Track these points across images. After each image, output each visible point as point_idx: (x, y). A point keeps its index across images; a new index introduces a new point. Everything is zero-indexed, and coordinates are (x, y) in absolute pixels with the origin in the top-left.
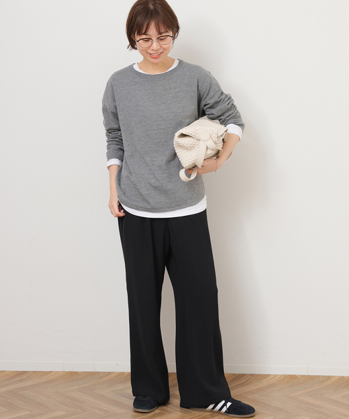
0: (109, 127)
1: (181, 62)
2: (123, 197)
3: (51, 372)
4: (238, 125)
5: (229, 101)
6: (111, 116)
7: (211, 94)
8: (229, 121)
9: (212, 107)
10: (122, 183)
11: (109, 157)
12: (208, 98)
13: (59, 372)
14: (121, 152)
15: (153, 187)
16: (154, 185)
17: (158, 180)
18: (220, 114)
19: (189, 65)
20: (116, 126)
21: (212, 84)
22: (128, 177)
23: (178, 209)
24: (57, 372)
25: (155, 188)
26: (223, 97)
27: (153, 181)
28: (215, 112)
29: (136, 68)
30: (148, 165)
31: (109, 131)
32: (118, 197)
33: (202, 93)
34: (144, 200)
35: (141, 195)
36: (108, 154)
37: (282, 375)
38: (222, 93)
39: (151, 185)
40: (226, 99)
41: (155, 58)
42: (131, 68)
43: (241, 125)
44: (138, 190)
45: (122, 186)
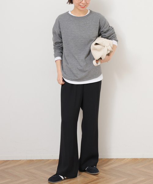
0: (56, 41)
1: (91, 12)
2: (65, 75)
3: (21, 160)
4: (116, 41)
5: (113, 30)
6: (58, 36)
7: (105, 26)
8: (113, 39)
9: (105, 33)
10: (64, 69)
11: (55, 56)
12: (104, 28)
13: (25, 160)
14: (61, 54)
15: (79, 70)
16: (79, 69)
17: (81, 67)
18: (109, 35)
19: (95, 13)
20: (60, 41)
21: (105, 22)
22: (67, 65)
23: (89, 80)
24: (23, 160)
25: (80, 70)
26: (110, 28)
27: (79, 67)
28: (107, 35)
29: (70, 13)
30: (76, 59)
31: (56, 43)
32: (62, 75)
33: (101, 26)
34: (75, 76)
35: (73, 74)
36: (54, 54)
37: (131, 159)
38: (110, 26)
39: (78, 69)
40: (111, 29)
41: (83, 8)
42: (67, 13)
43: (117, 41)
44: (71, 71)
45: (64, 70)
